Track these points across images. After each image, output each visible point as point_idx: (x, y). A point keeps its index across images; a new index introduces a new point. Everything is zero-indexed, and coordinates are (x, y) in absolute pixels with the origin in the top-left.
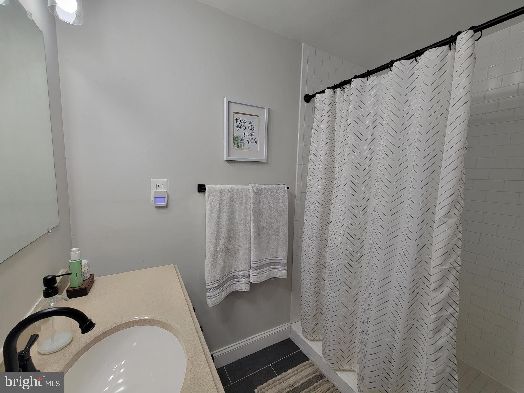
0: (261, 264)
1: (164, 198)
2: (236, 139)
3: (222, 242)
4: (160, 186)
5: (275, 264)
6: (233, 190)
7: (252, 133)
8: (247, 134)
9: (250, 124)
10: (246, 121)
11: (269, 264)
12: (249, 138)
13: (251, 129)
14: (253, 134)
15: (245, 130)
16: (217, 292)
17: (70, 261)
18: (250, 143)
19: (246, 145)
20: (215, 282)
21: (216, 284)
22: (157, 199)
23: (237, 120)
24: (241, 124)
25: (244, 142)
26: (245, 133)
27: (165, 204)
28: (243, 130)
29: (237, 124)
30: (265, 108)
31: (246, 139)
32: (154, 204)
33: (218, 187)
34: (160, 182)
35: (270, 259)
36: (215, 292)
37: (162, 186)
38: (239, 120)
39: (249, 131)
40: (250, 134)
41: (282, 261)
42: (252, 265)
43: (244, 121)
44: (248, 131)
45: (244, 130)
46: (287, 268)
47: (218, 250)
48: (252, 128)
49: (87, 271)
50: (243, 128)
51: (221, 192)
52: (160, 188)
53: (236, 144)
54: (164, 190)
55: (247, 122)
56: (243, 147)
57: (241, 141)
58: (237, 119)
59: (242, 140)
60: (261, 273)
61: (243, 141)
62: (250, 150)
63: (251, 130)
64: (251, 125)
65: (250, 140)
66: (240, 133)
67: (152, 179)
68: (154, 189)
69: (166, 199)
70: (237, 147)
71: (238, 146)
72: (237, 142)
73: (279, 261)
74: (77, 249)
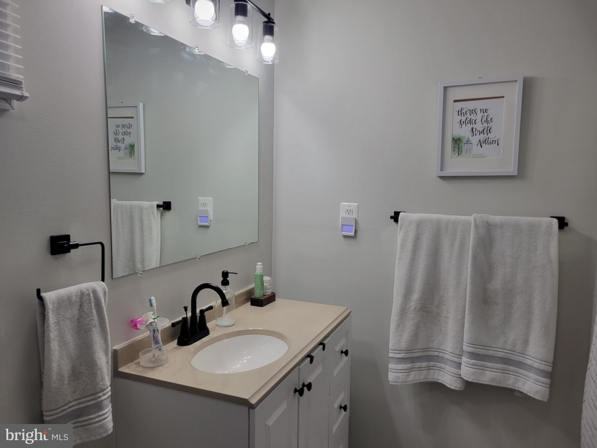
0: (483, 352)
1: (351, 226)
2: (456, 142)
3: (416, 296)
4: (349, 212)
5: (521, 365)
6: (438, 222)
7: (489, 128)
8: (478, 131)
9: (483, 114)
10: (476, 111)
11: (506, 361)
12: (482, 137)
13: (487, 121)
14: (489, 130)
15: (475, 126)
16: (401, 367)
17: (256, 273)
18: (484, 145)
19: (476, 149)
20: (400, 352)
21: (400, 354)
22: (344, 227)
23: (460, 113)
24: (466, 116)
25: (471, 145)
26: (474, 130)
27: (352, 234)
28: (469, 127)
29: (460, 118)
30: (517, 81)
31: (475, 140)
32: (341, 232)
33: (415, 216)
34: (349, 206)
35: (510, 352)
36: (398, 366)
37: (351, 211)
38: (464, 111)
39: (483, 126)
40: (484, 130)
41: (536, 365)
42: (465, 348)
43: (473, 111)
44: (479, 126)
45: (472, 126)
46: (549, 383)
47: (408, 306)
48: (489, 119)
49: (268, 287)
50: (470, 121)
51: (420, 224)
52: (349, 214)
53: (457, 150)
54: (354, 216)
55: (478, 112)
56: (470, 152)
57: (467, 144)
58: (460, 110)
59: (468, 142)
60: (483, 368)
61: (470, 143)
62: (482, 157)
63: (485, 125)
64: (486, 114)
65: (484, 140)
66: (464, 132)
67: (342, 203)
68: (343, 214)
69: (354, 227)
70: (459, 155)
71: (460, 152)
72: (459, 146)
73: (529, 362)
74: (261, 263)
